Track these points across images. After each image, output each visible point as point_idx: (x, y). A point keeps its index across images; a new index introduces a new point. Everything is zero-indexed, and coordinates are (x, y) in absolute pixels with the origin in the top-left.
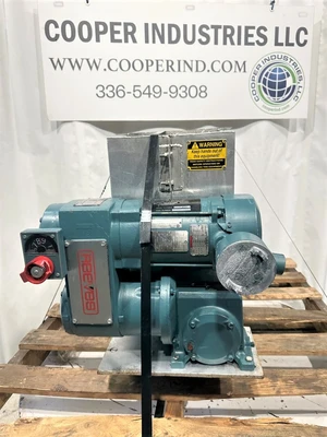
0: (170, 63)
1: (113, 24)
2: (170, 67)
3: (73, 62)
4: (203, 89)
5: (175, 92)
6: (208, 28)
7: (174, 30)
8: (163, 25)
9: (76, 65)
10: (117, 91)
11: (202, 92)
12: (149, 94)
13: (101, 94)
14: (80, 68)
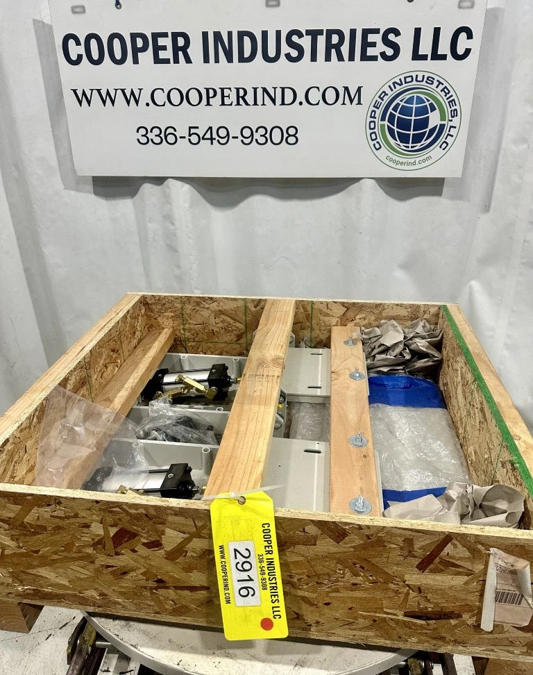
0: (241, 93)
1: (156, 36)
2: (241, 98)
3: (104, 96)
4: (292, 131)
5: (249, 136)
6: (300, 35)
7: (247, 40)
8: (230, 34)
9: (107, 98)
10: (166, 135)
11: (290, 135)
12: (212, 139)
13: (144, 140)
14: (113, 102)
